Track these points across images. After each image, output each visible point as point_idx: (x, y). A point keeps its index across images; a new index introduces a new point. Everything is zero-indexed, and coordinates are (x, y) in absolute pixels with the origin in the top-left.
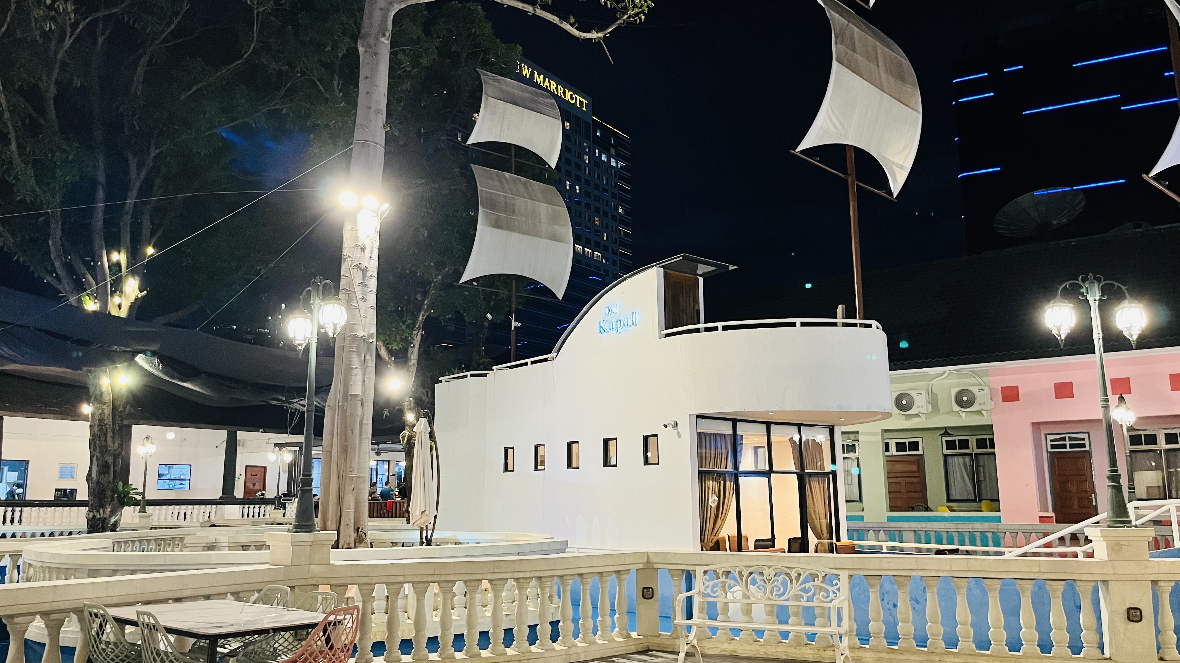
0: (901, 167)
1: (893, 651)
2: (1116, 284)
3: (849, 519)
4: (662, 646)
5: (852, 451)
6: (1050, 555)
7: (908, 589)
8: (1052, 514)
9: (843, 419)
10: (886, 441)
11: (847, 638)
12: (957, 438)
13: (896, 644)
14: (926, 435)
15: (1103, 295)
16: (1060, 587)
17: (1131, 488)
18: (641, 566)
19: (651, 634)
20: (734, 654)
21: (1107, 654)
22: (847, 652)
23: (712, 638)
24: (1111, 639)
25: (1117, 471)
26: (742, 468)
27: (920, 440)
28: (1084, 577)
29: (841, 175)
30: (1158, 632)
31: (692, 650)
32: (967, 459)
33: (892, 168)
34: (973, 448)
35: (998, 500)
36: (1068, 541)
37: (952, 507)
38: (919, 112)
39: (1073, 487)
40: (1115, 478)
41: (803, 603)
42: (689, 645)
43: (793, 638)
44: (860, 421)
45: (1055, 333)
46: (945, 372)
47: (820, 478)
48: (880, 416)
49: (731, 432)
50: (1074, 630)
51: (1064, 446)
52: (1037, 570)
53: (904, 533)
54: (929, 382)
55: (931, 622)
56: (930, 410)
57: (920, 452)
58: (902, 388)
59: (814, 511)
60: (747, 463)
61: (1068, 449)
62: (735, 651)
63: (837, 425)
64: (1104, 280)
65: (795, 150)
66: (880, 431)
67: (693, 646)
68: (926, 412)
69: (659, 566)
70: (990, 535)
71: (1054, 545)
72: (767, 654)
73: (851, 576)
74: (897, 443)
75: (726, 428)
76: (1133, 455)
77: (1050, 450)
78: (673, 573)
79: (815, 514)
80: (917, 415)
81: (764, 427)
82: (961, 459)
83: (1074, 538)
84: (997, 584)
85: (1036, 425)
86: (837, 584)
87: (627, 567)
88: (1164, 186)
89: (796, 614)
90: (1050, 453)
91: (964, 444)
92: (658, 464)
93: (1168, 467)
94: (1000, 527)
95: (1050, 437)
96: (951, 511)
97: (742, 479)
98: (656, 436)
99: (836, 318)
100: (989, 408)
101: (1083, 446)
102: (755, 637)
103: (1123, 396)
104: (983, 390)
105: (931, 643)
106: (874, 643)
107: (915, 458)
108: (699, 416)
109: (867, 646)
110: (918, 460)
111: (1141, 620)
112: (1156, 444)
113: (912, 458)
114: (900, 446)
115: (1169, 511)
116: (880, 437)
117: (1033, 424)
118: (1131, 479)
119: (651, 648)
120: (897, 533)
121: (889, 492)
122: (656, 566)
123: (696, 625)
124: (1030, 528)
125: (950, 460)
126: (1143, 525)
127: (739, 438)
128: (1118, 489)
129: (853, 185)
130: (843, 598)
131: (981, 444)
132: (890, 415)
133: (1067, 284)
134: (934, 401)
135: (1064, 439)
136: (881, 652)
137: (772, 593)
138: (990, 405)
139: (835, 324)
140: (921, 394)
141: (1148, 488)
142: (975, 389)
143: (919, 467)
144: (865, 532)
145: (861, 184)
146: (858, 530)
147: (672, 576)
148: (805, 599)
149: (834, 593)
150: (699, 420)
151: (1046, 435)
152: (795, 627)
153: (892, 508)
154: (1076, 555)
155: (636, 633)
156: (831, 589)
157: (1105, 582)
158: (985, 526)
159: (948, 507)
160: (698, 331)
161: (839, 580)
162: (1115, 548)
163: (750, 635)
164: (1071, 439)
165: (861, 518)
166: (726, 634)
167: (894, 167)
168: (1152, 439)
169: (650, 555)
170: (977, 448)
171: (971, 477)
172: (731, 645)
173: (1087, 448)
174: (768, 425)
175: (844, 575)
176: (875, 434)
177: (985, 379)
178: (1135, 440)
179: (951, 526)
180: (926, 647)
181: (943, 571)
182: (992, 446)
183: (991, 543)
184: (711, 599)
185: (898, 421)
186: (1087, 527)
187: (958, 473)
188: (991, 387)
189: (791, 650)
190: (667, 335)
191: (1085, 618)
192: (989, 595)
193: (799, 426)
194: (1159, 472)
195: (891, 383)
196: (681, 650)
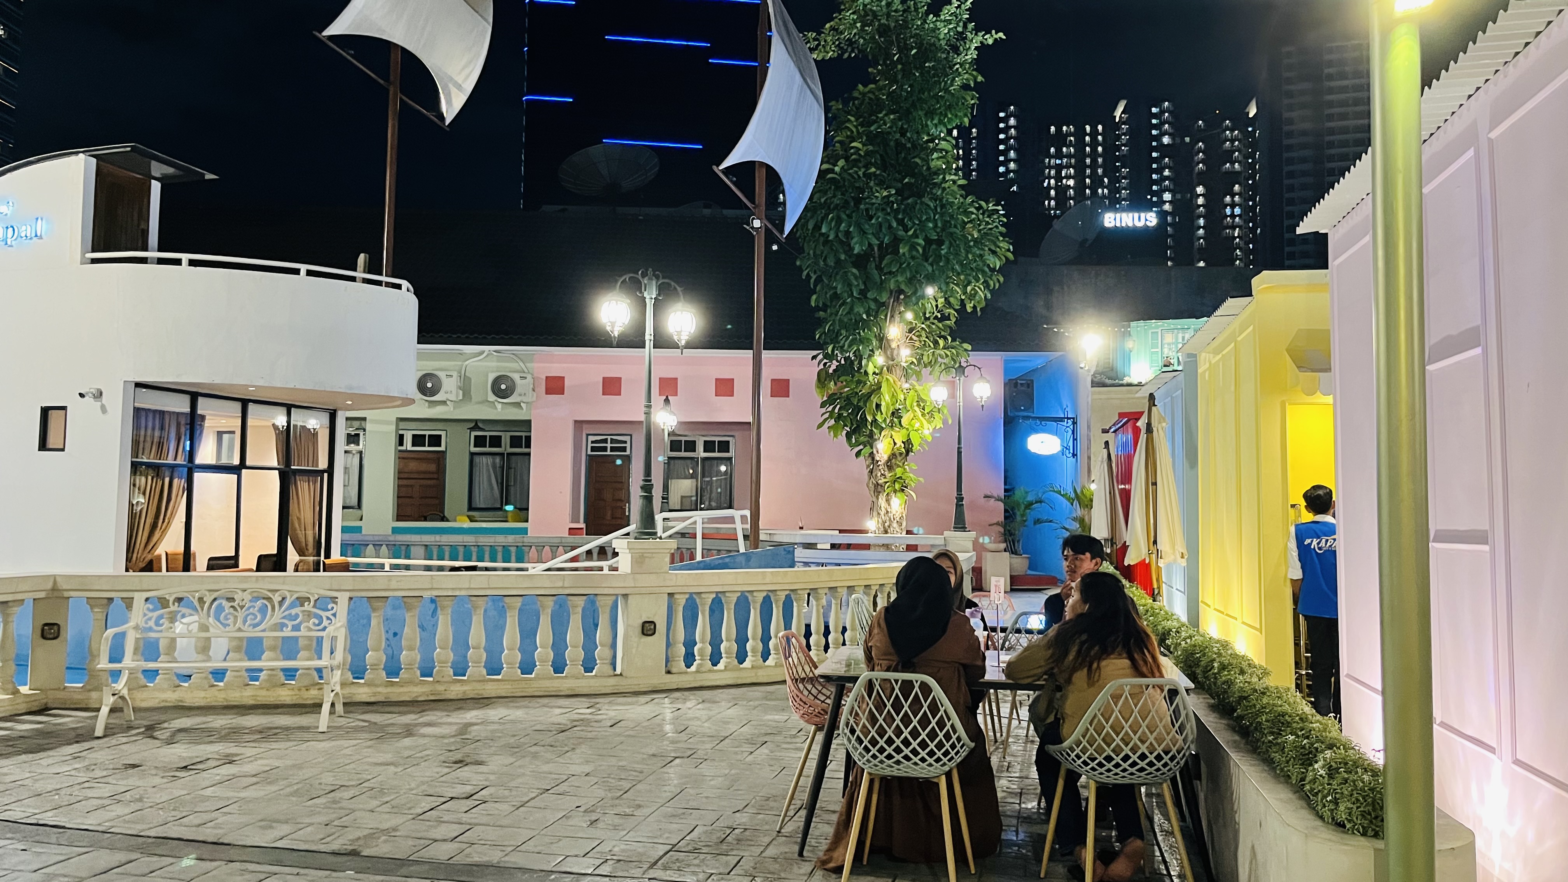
0: (459, 87)
1: (393, 684)
2: (673, 283)
3: (344, 530)
4: (68, 702)
5: (353, 443)
6: (576, 569)
7: (417, 612)
8: (583, 525)
9: (350, 403)
10: (401, 432)
11: (339, 672)
12: (488, 434)
13: (397, 674)
14: (450, 427)
15: (659, 295)
16: (581, 602)
17: (665, 498)
18: (42, 595)
19: (52, 687)
20: (180, 704)
21: (618, 671)
22: (338, 688)
23: (147, 686)
24: (624, 655)
25: (650, 481)
26: (198, 461)
27: (443, 434)
28: (606, 591)
29: (382, 82)
30: (668, 645)
31: (121, 704)
32: (498, 459)
33: (447, 86)
34: (506, 447)
35: (527, 509)
36: (595, 555)
37: (474, 517)
38: (488, 23)
39: (608, 496)
40: (647, 488)
41: (287, 632)
42: (116, 697)
43: (266, 677)
44: (371, 406)
45: (608, 329)
46: (483, 352)
47: (311, 478)
48: (399, 403)
49: (187, 410)
50: (589, 645)
51: (605, 449)
52: (560, 584)
53: (412, 548)
54: (460, 363)
55: (440, 648)
56: (461, 398)
57: (442, 448)
58: (429, 366)
59: (299, 519)
60: (206, 454)
61: (609, 453)
62: (181, 701)
63: (341, 409)
64: (663, 278)
65: (321, 32)
66: (395, 420)
67: (122, 698)
68: (454, 399)
69: (72, 594)
70: (513, 549)
71: (581, 558)
72: (227, 701)
73: (351, 598)
74: (414, 436)
75: (181, 405)
76: (672, 462)
77: (589, 452)
78: (92, 602)
79: (300, 524)
80: (444, 403)
81: (238, 406)
82: (489, 460)
83: (603, 552)
84: (518, 602)
85: (579, 424)
86: (333, 608)
87: (19, 597)
88: (731, 181)
89: (273, 648)
90: (590, 456)
91: (496, 441)
92: (63, 450)
93: (703, 476)
94: (525, 540)
95: (591, 438)
96: (471, 521)
97: (198, 476)
98: (64, 408)
99: (355, 270)
100: (530, 400)
101: (624, 449)
102: (213, 680)
103: (670, 398)
104: (525, 378)
105: (438, 671)
106: (371, 676)
107: (435, 456)
108: (138, 385)
109: (362, 681)
110: (439, 459)
111: (654, 633)
112: (695, 451)
113: (431, 456)
114: (418, 440)
115: (695, 523)
116: (394, 427)
117: (576, 422)
118: (666, 488)
119: (50, 705)
120: (403, 548)
121: (398, 497)
122: (66, 594)
123: (128, 669)
124: (558, 541)
125: (477, 459)
126: (670, 537)
127: (197, 419)
128: (648, 499)
129: (396, 100)
130: (339, 625)
131: (516, 442)
132: (412, 401)
133: (627, 277)
134: (466, 387)
135: (605, 441)
136: (377, 686)
137: (245, 622)
138: (530, 397)
139: (353, 279)
140: (451, 376)
141: (682, 497)
142: (516, 377)
143: (438, 466)
144: (363, 548)
145: (404, 98)
146: (353, 545)
147: (92, 607)
148: (290, 628)
149: (328, 618)
150: (138, 389)
151: (588, 435)
152: (269, 662)
153: (399, 517)
154: (601, 569)
155: (27, 687)
156: (324, 614)
157: (625, 596)
158: (510, 539)
159: (468, 517)
160: (143, 261)
161: (336, 603)
162: (639, 561)
163: (206, 678)
164: (612, 441)
165: (359, 529)
166: (169, 679)
167: (451, 86)
168: (691, 446)
169: (58, 579)
170: (511, 447)
171: (499, 481)
172: (176, 693)
173: (628, 453)
174: (244, 403)
175: (343, 599)
176: (387, 423)
177: (528, 365)
178: (675, 446)
179: (469, 539)
180: (431, 676)
181: (460, 589)
182: (528, 445)
183: (513, 558)
184: (153, 635)
185: (421, 409)
186: (616, 540)
187: (485, 479)
188: (535, 375)
189: (264, 693)
190: (94, 261)
191: (601, 635)
192: (508, 615)
193: (289, 408)
194: (694, 480)
195: (418, 359)
196: (104, 702)
